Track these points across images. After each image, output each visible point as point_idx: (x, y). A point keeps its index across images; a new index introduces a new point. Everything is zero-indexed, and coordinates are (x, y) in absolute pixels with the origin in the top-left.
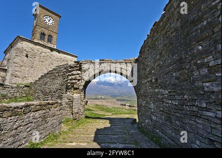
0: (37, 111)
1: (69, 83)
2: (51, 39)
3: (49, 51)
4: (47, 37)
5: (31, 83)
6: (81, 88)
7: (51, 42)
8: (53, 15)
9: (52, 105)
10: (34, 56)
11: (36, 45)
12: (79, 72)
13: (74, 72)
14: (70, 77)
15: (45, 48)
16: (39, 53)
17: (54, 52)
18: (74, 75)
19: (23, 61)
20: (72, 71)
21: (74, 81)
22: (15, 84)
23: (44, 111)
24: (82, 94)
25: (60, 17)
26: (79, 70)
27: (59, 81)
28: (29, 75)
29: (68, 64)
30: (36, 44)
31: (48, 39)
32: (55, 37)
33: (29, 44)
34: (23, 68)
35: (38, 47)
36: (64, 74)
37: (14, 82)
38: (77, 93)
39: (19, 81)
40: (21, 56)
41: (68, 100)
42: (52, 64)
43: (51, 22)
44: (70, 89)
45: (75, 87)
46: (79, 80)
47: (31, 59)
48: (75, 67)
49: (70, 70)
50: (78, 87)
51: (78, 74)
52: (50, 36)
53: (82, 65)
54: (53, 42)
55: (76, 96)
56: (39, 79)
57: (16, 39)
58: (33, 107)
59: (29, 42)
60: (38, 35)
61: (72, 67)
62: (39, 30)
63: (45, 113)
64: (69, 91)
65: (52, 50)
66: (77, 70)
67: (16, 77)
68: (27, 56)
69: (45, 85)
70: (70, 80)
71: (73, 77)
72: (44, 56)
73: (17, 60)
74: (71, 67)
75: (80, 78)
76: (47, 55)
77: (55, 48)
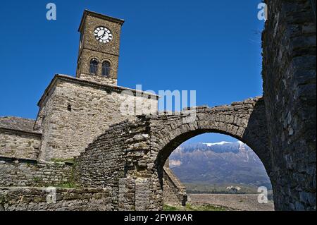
0: (70, 200)
1: (130, 157)
2: (107, 70)
3: (104, 92)
4: (100, 65)
5: (75, 157)
6: (151, 165)
7: (107, 74)
8: (110, 23)
9: (93, 193)
10: (80, 105)
11: (83, 85)
12: (146, 136)
13: (138, 137)
14: (131, 146)
15: (98, 88)
16: (88, 98)
17: (113, 93)
18: (138, 141)
19: (63, 118)
20: (135, 134)
21: (138, 154)
22: (52, 160)
23: (80, 202)
24: (155, 178)
25: (121, 23)
26: (146, 132)
27: (115, 153)
28: (74, 143)
29: (127, 120)
30: (83, 83)
31: (103, 70)
32: (114, 62)
33: (71, 85)
34: (65, 129)
35: (86, 88)
36: (123, 140)
37: (51, 157)
38: (143, 176)
39: (59, 154)
40: (61, 109)
41: (127, 190)
42: (110, 118)
43: (107, 36)
44: (132, 168)
45: (140, 164)
46: (146, 151)
47: (76, 113)
48: (139, 126)
49: (130, 132)
50: (144, 164)
51: (145, 140)
52: (106, 63)
53: (151, 121)
54: (111, 73)
55: (140, 181)
56: (86, 150)
57: (53, 80)
58: (65, 193)
59: (72, 83)
60: (86, 66)
61: (134, 127)
62: (87, 57)
63: (82, 204)
64: (130, 172)
65: (109, 90)
66: (142, 132)
67: (54, 147)
68: (69, 109)
69: (95, 161)
70: (132, 151)
71: (136, 145)
72: (96, 105)
73: (55, 117)
74: (132, 127)
75: (148, 147)
76: (102, 102)
77: (115, 85)
